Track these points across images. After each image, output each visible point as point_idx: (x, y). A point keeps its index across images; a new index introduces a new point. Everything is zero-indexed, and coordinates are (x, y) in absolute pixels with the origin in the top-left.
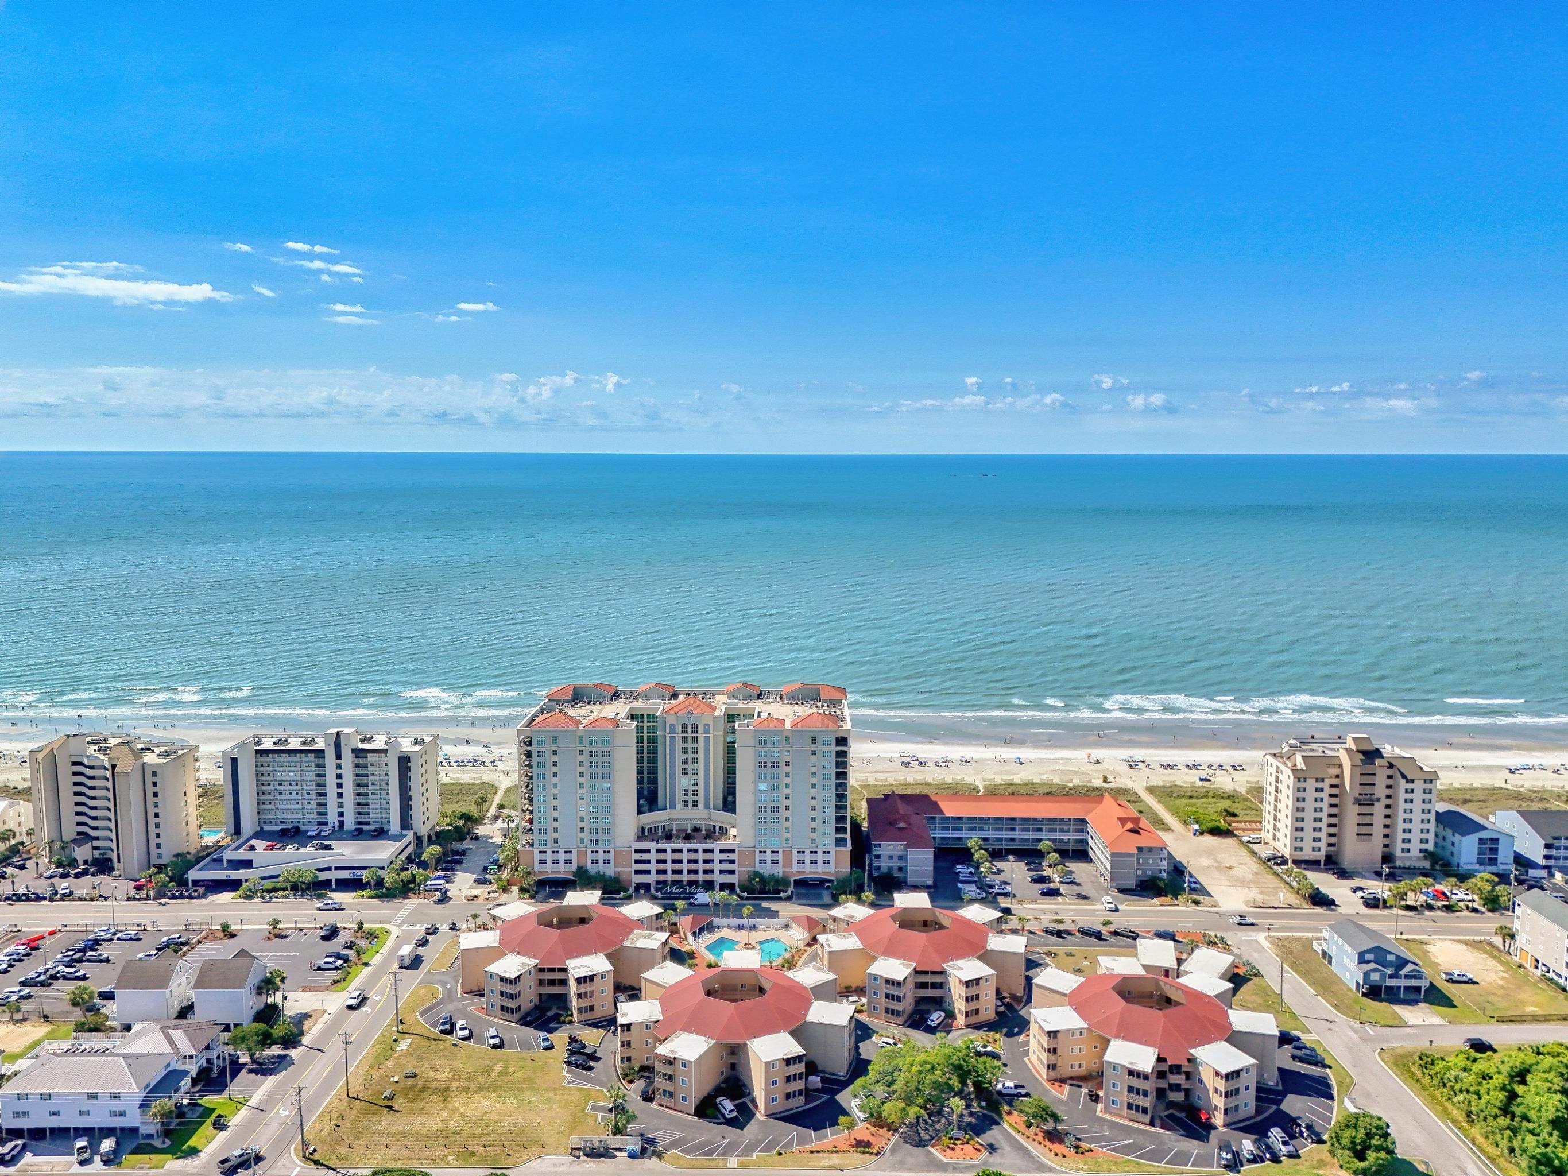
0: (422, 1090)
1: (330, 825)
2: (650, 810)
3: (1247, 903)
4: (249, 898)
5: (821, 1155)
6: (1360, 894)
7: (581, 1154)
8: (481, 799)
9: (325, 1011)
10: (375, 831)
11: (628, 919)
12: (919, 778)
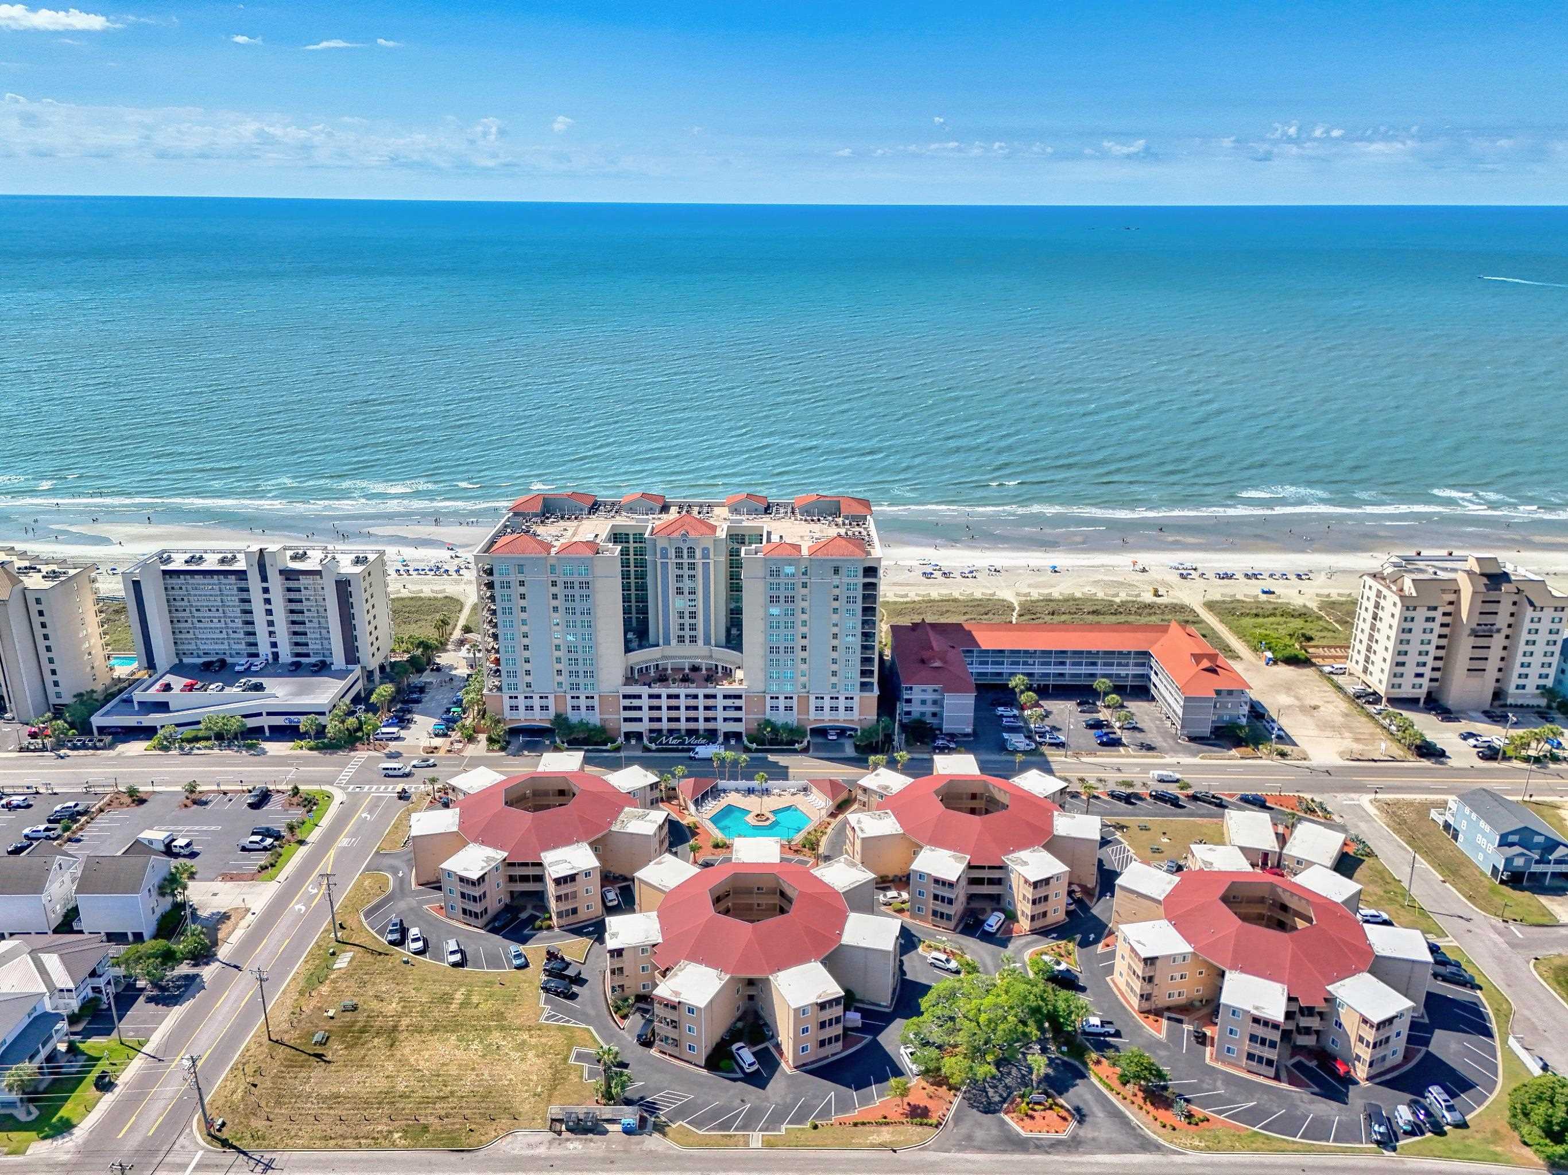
0: (363, 1031)
1: (262, 658)
2: (641, 647)
3: (1341, 754)
4: (166, 749)
5: (867, 1128)
6: (1472, 741)
7: (564, 1128)
8: (442, 621)
9: (248, 910)
10: (314, 665)
11: (615, 792)
12: (945, 591)
